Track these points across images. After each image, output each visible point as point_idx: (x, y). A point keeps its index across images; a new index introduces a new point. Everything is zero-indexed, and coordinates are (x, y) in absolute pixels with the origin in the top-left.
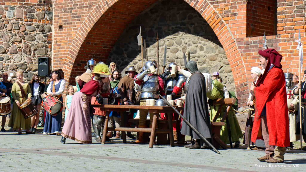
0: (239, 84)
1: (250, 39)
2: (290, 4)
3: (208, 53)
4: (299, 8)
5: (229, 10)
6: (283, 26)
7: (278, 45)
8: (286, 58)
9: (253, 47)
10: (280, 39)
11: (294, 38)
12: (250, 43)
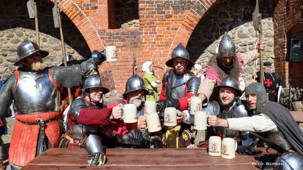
0: (103, 71)
1: (112, 31)
2: (152, 2)
3: (52, 44)
4: (160, 6)
5: (89, 3)
6: (145, 21)
7: (141, 37)
8: (149, 48)
9: (116, 38)
10: (143, 32)
11: (156, 31)
12: (112, 34)
